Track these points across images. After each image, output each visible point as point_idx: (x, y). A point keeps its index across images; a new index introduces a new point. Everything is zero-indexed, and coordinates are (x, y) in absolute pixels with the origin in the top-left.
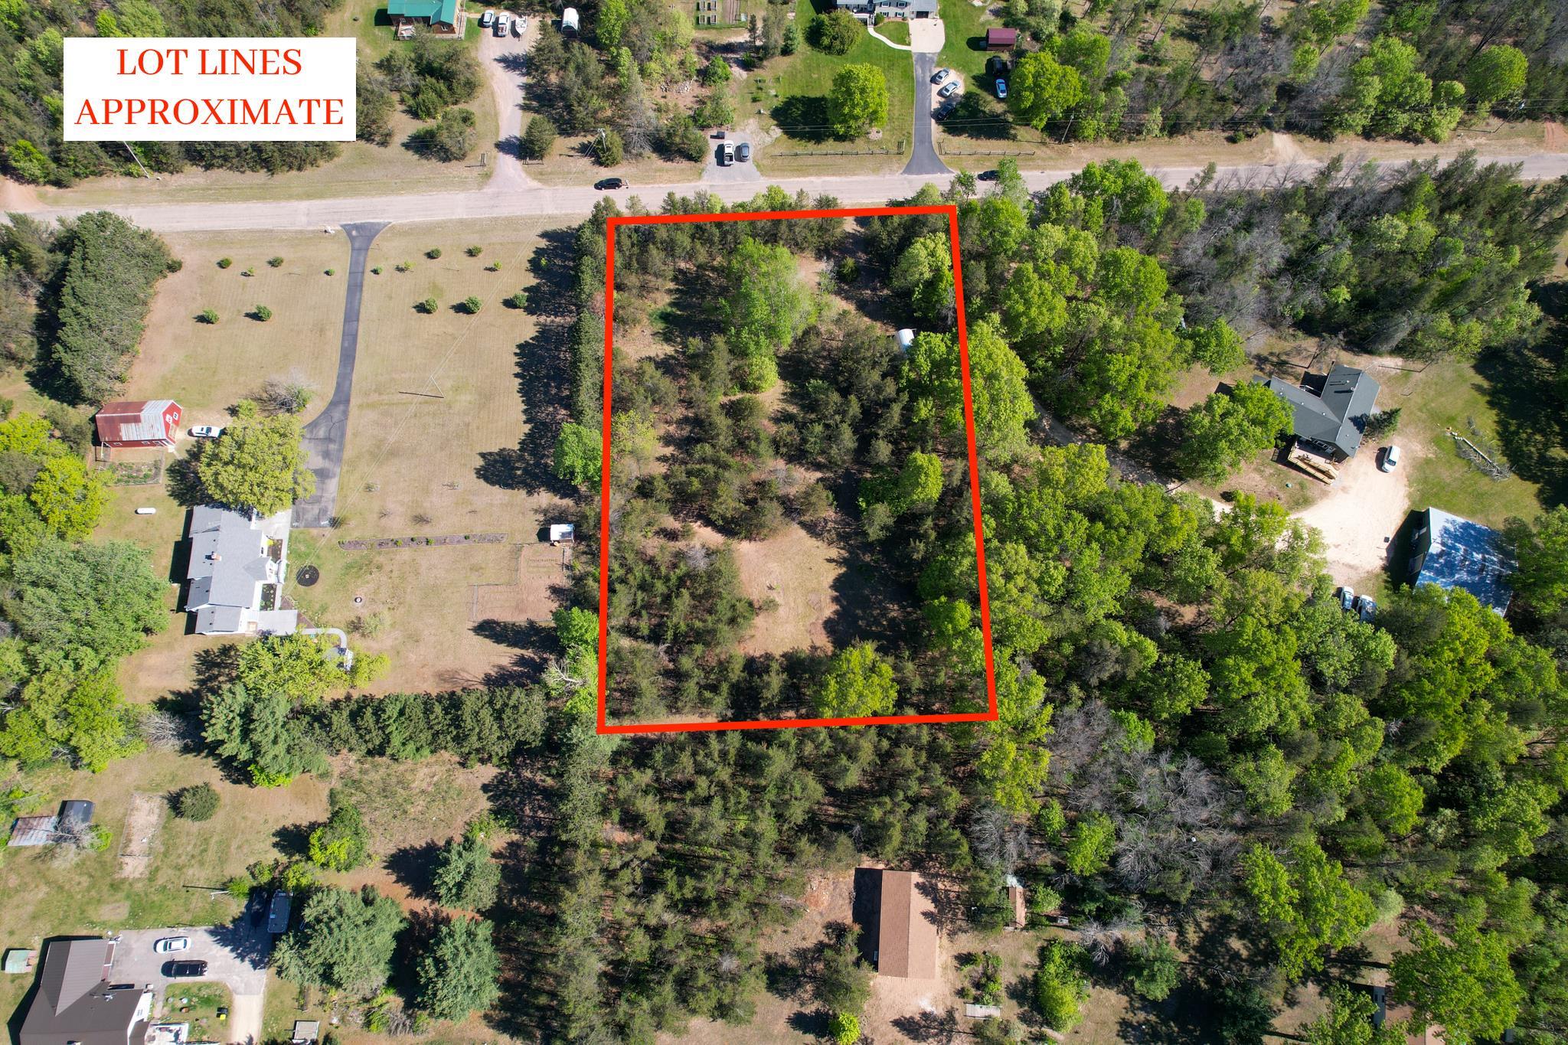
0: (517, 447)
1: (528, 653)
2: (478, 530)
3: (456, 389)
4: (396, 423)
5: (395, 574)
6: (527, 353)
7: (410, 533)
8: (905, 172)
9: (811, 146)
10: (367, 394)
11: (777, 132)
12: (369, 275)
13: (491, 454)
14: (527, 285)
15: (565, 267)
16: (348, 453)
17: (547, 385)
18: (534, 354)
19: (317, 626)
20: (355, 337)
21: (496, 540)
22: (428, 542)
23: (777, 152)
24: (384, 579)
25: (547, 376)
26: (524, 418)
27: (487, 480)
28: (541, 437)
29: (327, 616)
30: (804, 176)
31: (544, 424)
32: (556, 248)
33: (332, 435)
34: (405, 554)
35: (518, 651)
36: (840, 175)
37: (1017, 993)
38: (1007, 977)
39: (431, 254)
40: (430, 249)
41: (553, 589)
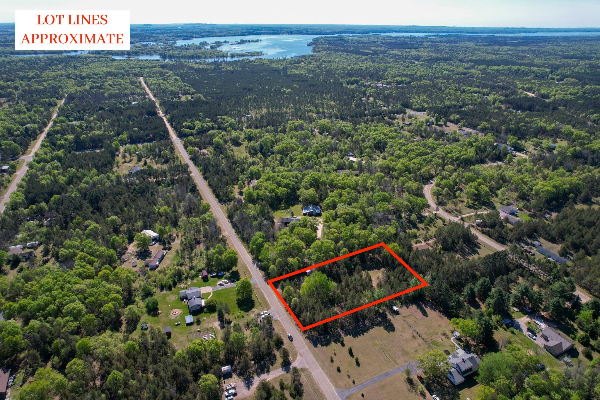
0: (382, 327)
2: (406, 325)
3: (376, 345)
4: (395, 354)
5: (430, 336)
6: (355, 334)
7: (419, 337)
9: (255, 301)
10: (393, 365)
12: (357, 384)
13: (387, 331)
14: (335, 343)
17: (361, 327)
19: (455, 345)
21: (405, 321)
22: (417, 333)
24: (433, 337)
25: (359, 329)
26: (373, 328)
27: (394, 329)
28: (376, 323)
29: (451, 344)
30: (267, 301)
31: (372, 324)
32: (319, 342)
34: (424, 336)
36: (263, 295)
39: (339, 370)
40: (337, 372)
41: (408, 308)
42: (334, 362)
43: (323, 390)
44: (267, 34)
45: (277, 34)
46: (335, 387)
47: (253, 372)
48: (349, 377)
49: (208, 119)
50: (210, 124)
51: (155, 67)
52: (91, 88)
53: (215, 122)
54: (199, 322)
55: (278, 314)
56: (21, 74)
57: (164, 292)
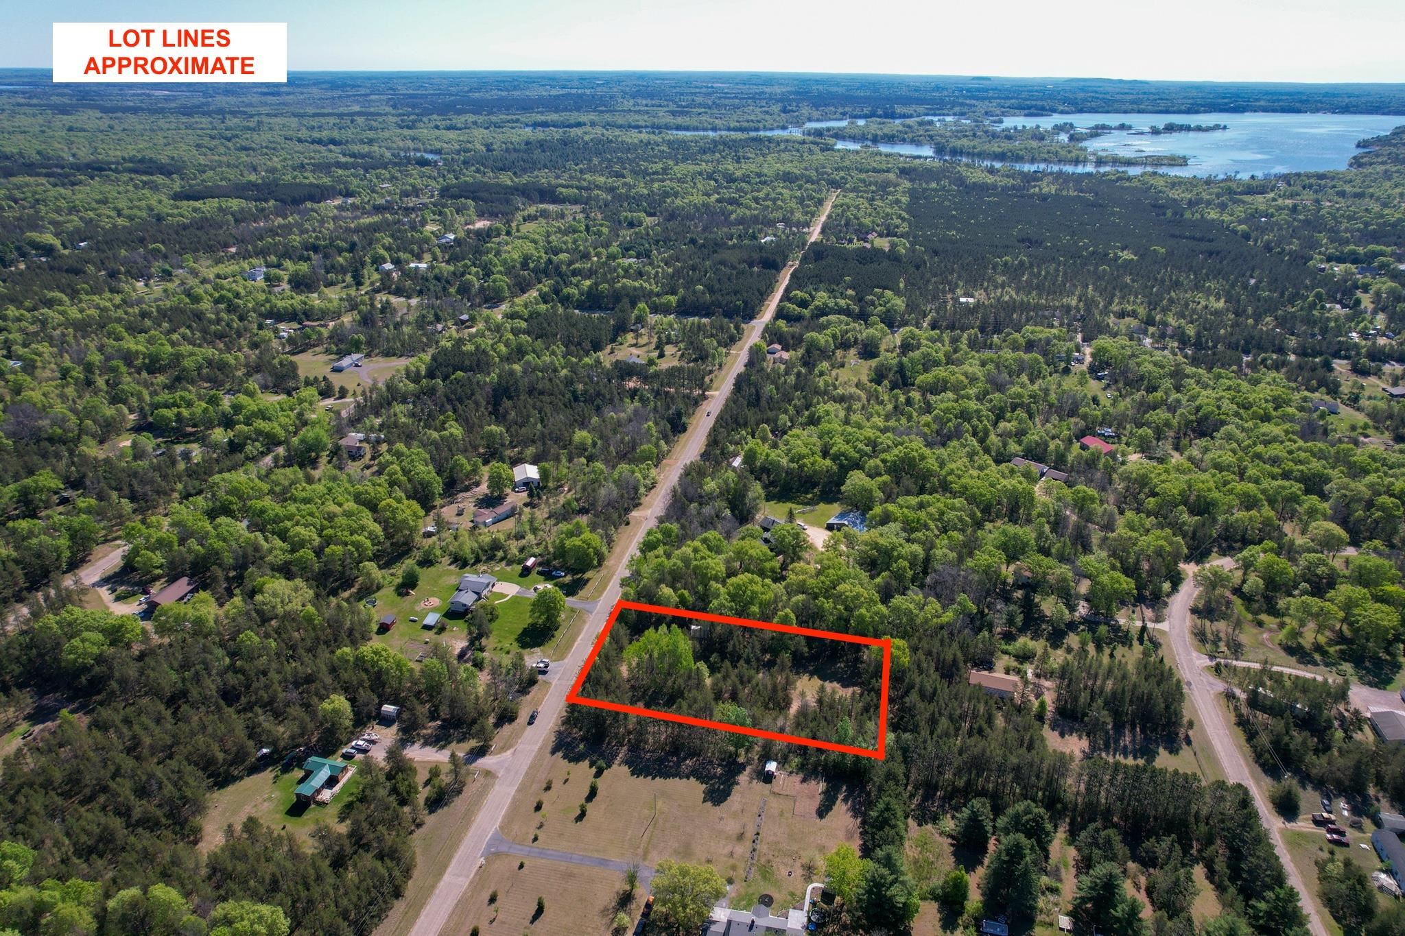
0: (704, 785)
1: (841, 797)
2: (755, 810)
3: (651, 808)
5: (776, 853)
7: (749, 842)
9: (554, 639)
11: (537, 650)
12: (536, 844)
14: (588, 765)
17: (666, 766)
18: (641, 769)
19: (804, 898)
21: (765, 802)
22: (758, 834)
23: (550, 651)
24: (778, 859)
25: (660, 765)
26: (685, 779)
27: (722, 802)
28: (701, 773)
29: (798, 893)
31: (693, 771)
32: (566, 749)
34: (763, 847)
35: (839, 801)
37: (1021, 663)
38: (1015, 664)
39: (538, 808)
40: (532, 808)
41: (804, 781)
42: (549, 792)
43: (478, 819)
44: (1266, 110)
45: (1298, 111)
46: (501, 827)
47: (424, 737)
48: (541, 826)
49: (850, 292)
50: (842, 302)
51: (888, 171)
52: (718, 201)
53: (860, 300)
54: (442, 629)
55: (563, 673)
56: (643, 165)
57: (452, 567)
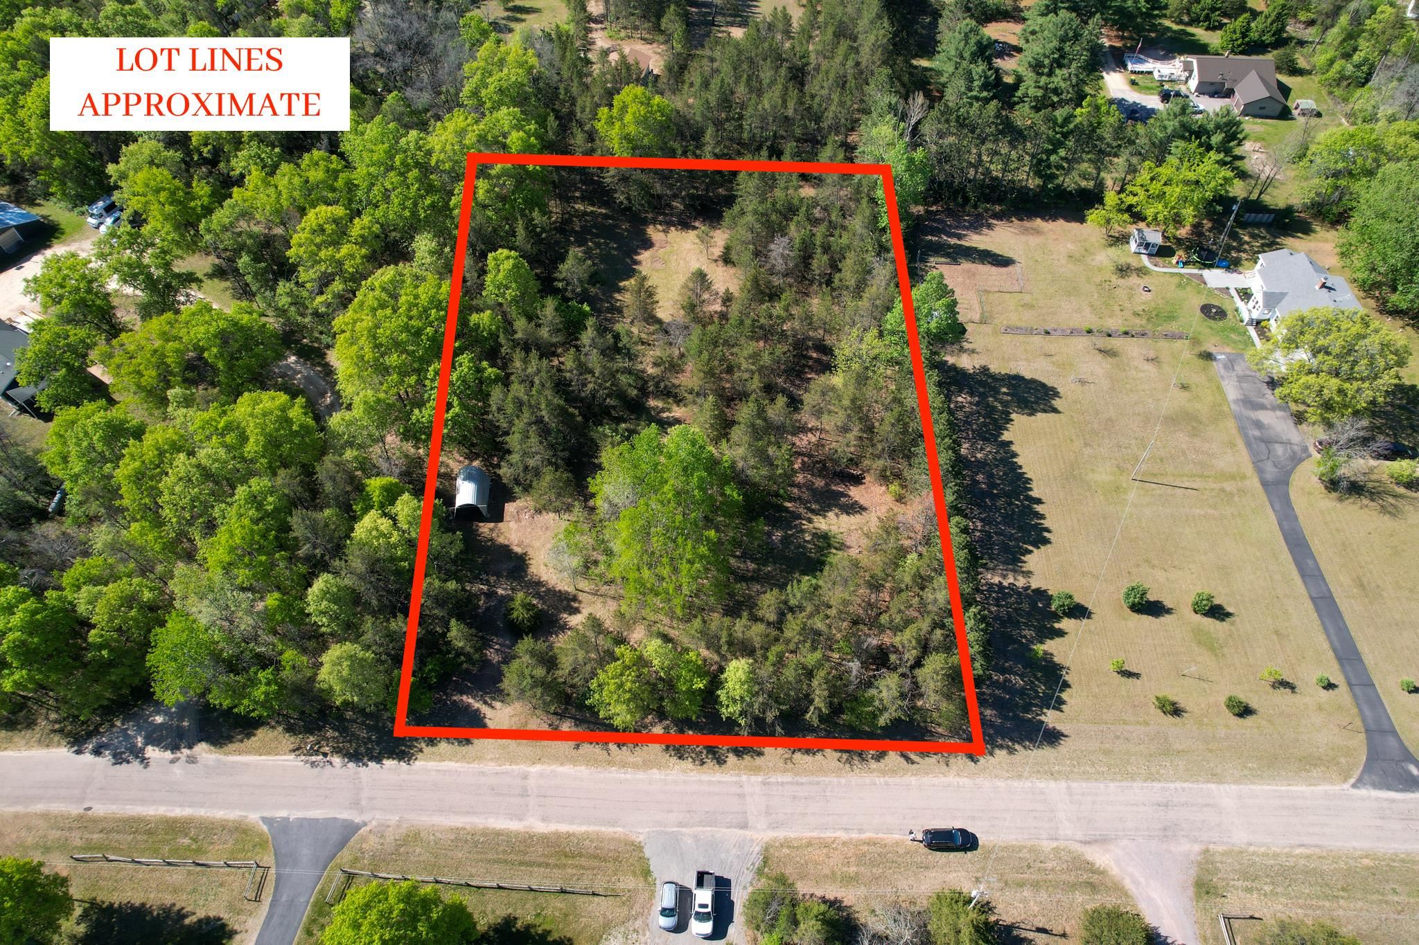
0: (1013, 416)
2: (1037, 340)
4: (1184, 453)
5: (1117, 308)
7: (1115, 343)
8: (357, 828)
9: (526, 914)
10: (1242, 491)
12: (1337, 677)
13: (1045, 411)
14: (1058, 640)
15: (1003, 671)
16: (1231, 424)
17: (992, 485)
18: (1020, 529)
19: (1181, 275)
20: (1303, 574)
21: (1009, 330)
22: (1089, 332)
23: (599, 907)
24: (1127, 305)
25: (994, 498)
26: (1013, 448)
27: (1043, 385)
28: (985, 425)
30: (558, 835)
31: (985, 439)
32: (1027, 709)
33: (1263, 446)
34: (1115, 323)
36: (485, 833)
39: (1245, 711)
40: (1249, 721)
43: (1360, 844)
55: (711, 820)
